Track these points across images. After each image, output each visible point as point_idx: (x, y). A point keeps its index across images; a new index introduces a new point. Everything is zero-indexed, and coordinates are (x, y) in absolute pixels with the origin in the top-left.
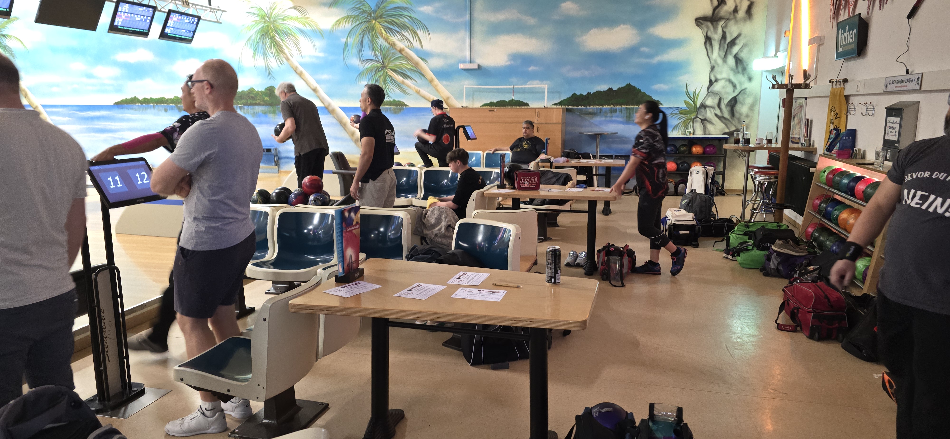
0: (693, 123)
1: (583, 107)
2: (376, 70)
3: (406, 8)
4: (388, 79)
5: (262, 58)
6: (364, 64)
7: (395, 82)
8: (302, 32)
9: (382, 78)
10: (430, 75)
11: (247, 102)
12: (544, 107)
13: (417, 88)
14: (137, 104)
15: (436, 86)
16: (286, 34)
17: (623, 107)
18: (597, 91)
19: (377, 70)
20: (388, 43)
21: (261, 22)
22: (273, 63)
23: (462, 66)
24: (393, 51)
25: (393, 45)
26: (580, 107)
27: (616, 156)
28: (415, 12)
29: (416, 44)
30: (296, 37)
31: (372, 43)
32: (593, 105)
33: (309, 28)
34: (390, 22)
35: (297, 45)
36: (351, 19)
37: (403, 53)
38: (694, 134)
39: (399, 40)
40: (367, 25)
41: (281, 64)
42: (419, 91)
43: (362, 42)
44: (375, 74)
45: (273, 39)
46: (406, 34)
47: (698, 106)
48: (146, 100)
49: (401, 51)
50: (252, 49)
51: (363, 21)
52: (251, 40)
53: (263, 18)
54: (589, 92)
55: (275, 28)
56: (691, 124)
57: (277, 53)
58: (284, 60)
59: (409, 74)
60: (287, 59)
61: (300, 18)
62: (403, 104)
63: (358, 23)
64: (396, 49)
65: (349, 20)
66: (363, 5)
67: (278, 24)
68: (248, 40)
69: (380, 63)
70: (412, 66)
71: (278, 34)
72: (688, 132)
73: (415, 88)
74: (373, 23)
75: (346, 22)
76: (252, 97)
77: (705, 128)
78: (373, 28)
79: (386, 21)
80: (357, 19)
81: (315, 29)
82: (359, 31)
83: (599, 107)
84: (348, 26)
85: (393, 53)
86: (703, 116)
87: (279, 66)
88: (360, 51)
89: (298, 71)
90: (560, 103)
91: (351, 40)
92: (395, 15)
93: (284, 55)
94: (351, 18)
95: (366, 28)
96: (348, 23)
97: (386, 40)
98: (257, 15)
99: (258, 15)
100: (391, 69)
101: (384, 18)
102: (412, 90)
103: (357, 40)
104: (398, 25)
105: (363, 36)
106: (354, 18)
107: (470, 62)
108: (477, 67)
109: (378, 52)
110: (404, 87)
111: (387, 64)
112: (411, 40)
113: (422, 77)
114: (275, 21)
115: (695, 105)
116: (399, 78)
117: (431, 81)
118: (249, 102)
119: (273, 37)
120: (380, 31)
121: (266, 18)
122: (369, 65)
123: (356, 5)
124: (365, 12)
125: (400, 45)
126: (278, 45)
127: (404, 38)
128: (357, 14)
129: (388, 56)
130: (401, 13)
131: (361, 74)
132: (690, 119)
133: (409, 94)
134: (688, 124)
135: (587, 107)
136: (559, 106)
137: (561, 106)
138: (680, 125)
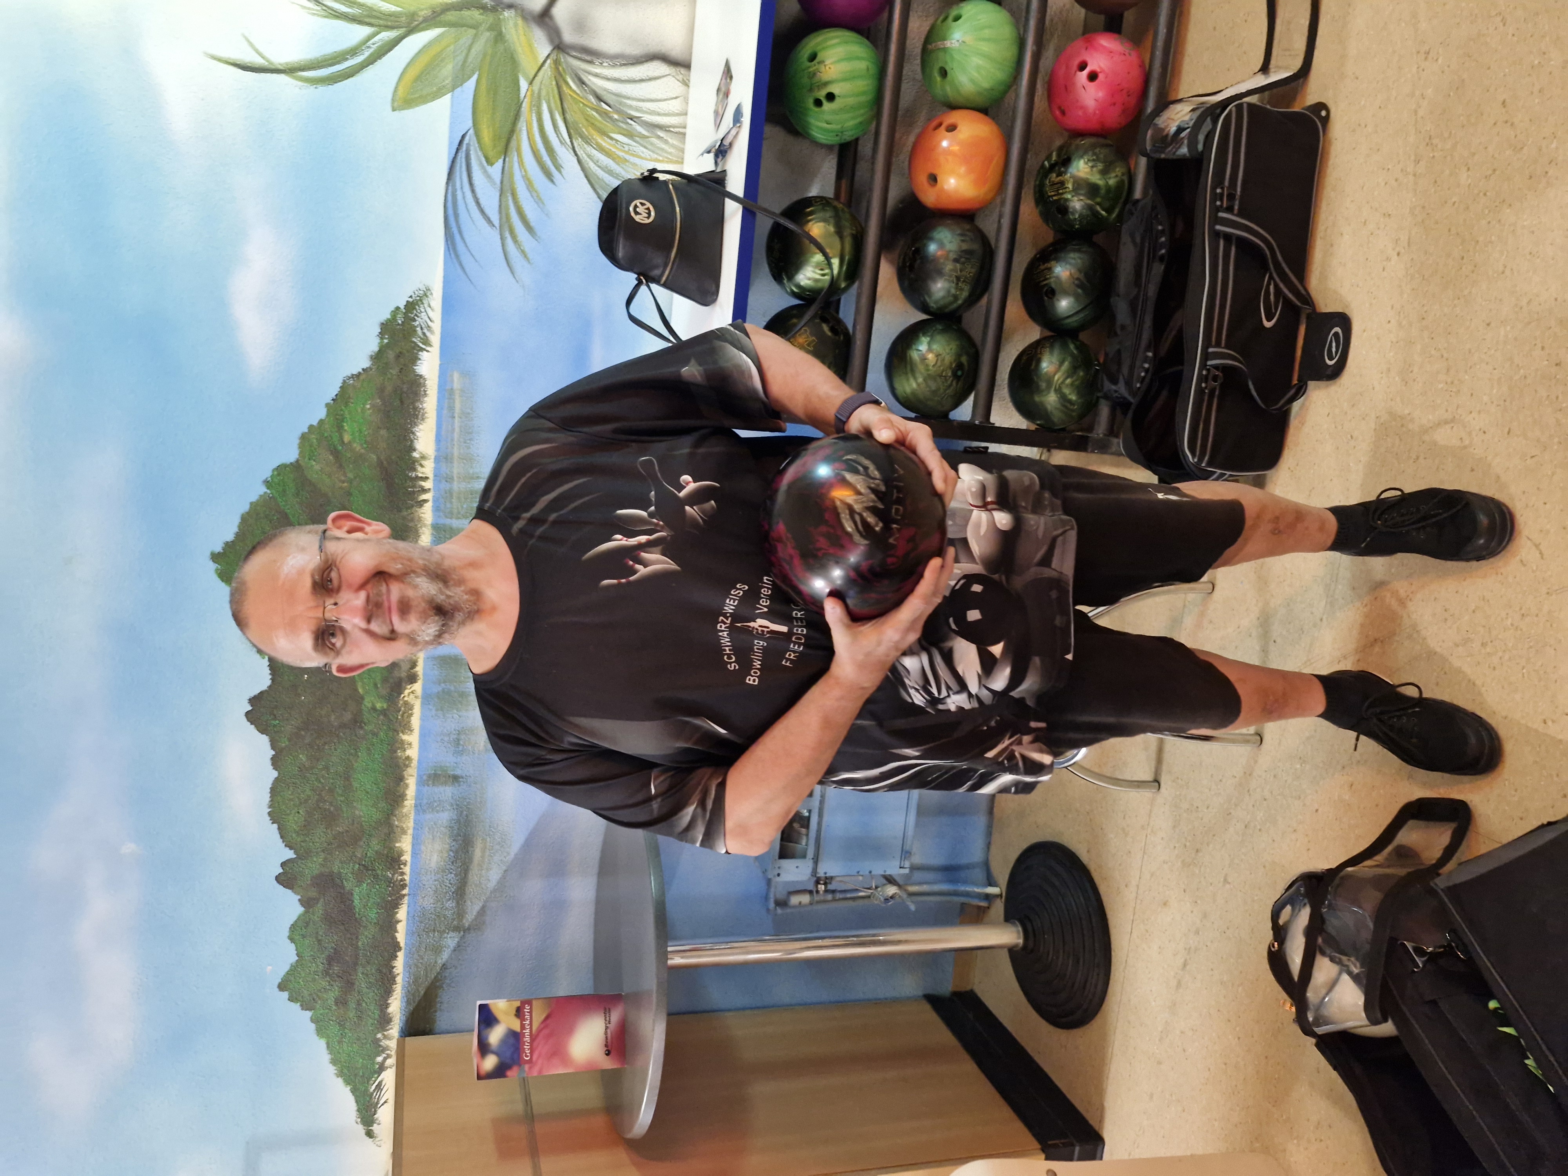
26: (402, 933)
54: (280, 879)
115: (438, 12)
134: (599, 99)
135: (407, 878)
136: (379, 1087)
137: (382, 1068)
138: (596, 163)
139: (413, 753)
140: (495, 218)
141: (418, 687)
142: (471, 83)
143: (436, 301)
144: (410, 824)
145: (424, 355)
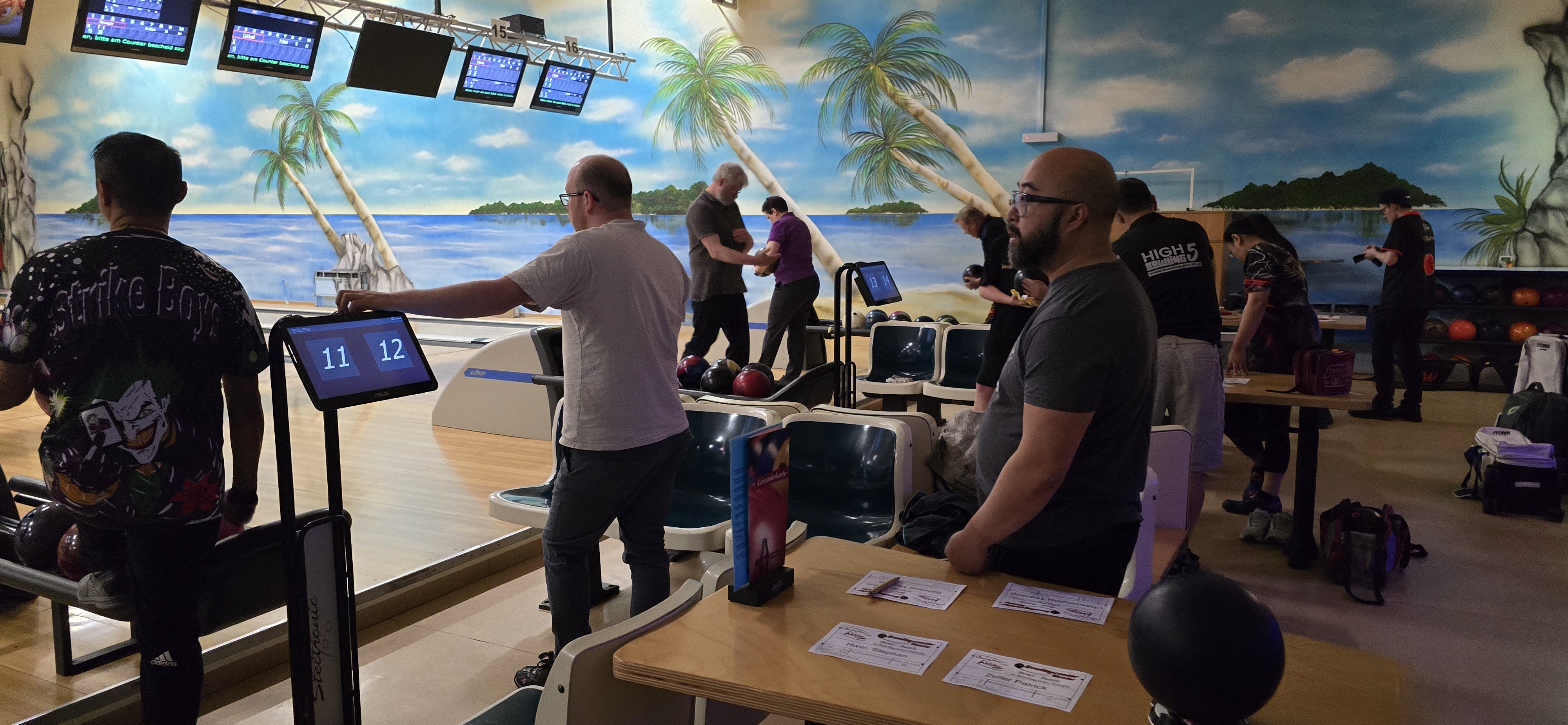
0: (1516, 241)
1: (1268, 210)
2: (873, 150)
3: (929, 39)
4: (893, 166)
5: (689, 135)
6: (853, 141)
7: (905, 171)
8: (753, 90)
9: (882, 164)
10: (968, 155)
11: (663, 209)
12: (1188, 209)
13: (943, 180)
14: (503, 214)
15: (977, 175)
16: (729, 94)
17: (1356, 209)
18: (1299, 179)
19: (875, 150)
20: (895, 102)
21: (689, 76)
22: (706, 143)
23: (1027, 138)
24: (904, 116)
25: (904, 106)
26: (1261, 210)
27: (1337, 306)
28: (944, 46)
29: (945, 103)
30: (744, 99)
31: (869, 102)
32: (1291, 206)
33: (764, 83)
34: (901, 65)
35: (743, 113)
36: (835, 64)
37: (921, 119)
38: (1516, 265)
39: (915, 97)
40: (861, 73)
41: (718, 145)
42: (947, 184)
43: (850, 103)
44: (870, 157)
45: (706, 103)
46: (928, 85)
47: (1528, 205)
48: (516, 207)
49: (917, 115)
50: (675, 122)
51: (855, 66)
52: (673, 108)
53: (693, 70)
54: (1281, 181)
55: (711, 85)
56: (1509, 245)
57: (711, 126)
58: (723, 138)
59: (929, 154)
60: (728, 136)
61: (750, 67)
62: (917, 209)
63: (844, 71)
64: (908, 112)
65: (831, 65)
66: (856, 39)
67: (715, 78)
68: (669, 107)
69: (881, 138)
70: (936, 141)
71: (715, 95)
72: (1503, 259)
73: (939, 180)
74: (871, 68)
75: (825, 69)
76: (670, 200)
77: (1543, 254)
78: (871, 77)
79: (892, 65)
80: (845, 64)
81: (773, 84)
82: (847, 84)
83: (1303, 210)
84: (829, 76)
85: (904, 119)
86: (1539, 227)
87: (714, 148)
88: (847, 119)
89: (744, 156)
90: (1220, 203)
91: (833, 100)
92: (910, 53)
93: (723, 130)
94: (833, 62)
95: (859, 77)
96: (830, 71)
97: (892, 97)
98: (683, 66)
99: (686, 66)
100: (899, 148)
101: (891, 58)
102: (935, 183)
103: (843, 100)
104: (914, 70)
105: (854, 92)
106: (840, 62)
107: (1044, 131)
108: (1056, 139)
109: (878, 119)
110: (921, 178)
111: (891, 140)
112: (938, 96)
113: (953, 160)
114: (710, 74)
115: (1521, 204)
116: (912, 163)
117: (969, 167)
118: (666, 208)
119: (707, 100)
120: (882, 83)
121: (698, 70)
122: (860, 143)
123: (844, 40)
124: (859, 51)
125: (917, 105)
126: (714, 115)
127: (924, 92)
128: (844, 55)
129: (894, 125)
130: (920, 49)
131: (847, 158)
132: (1509, 234)
133: (927, 191)
134: (1504, 244)
135: (1278, 210)
136: (1218, 207)
137: (1223, 208)
138: (1486, 245)
139: (1315, 209)
140: (1468, 220)
141: (1334, 209)
142: (1504, 213)
143: (1443, 208)
144: (1294, 210)
145: (1428, 206)
